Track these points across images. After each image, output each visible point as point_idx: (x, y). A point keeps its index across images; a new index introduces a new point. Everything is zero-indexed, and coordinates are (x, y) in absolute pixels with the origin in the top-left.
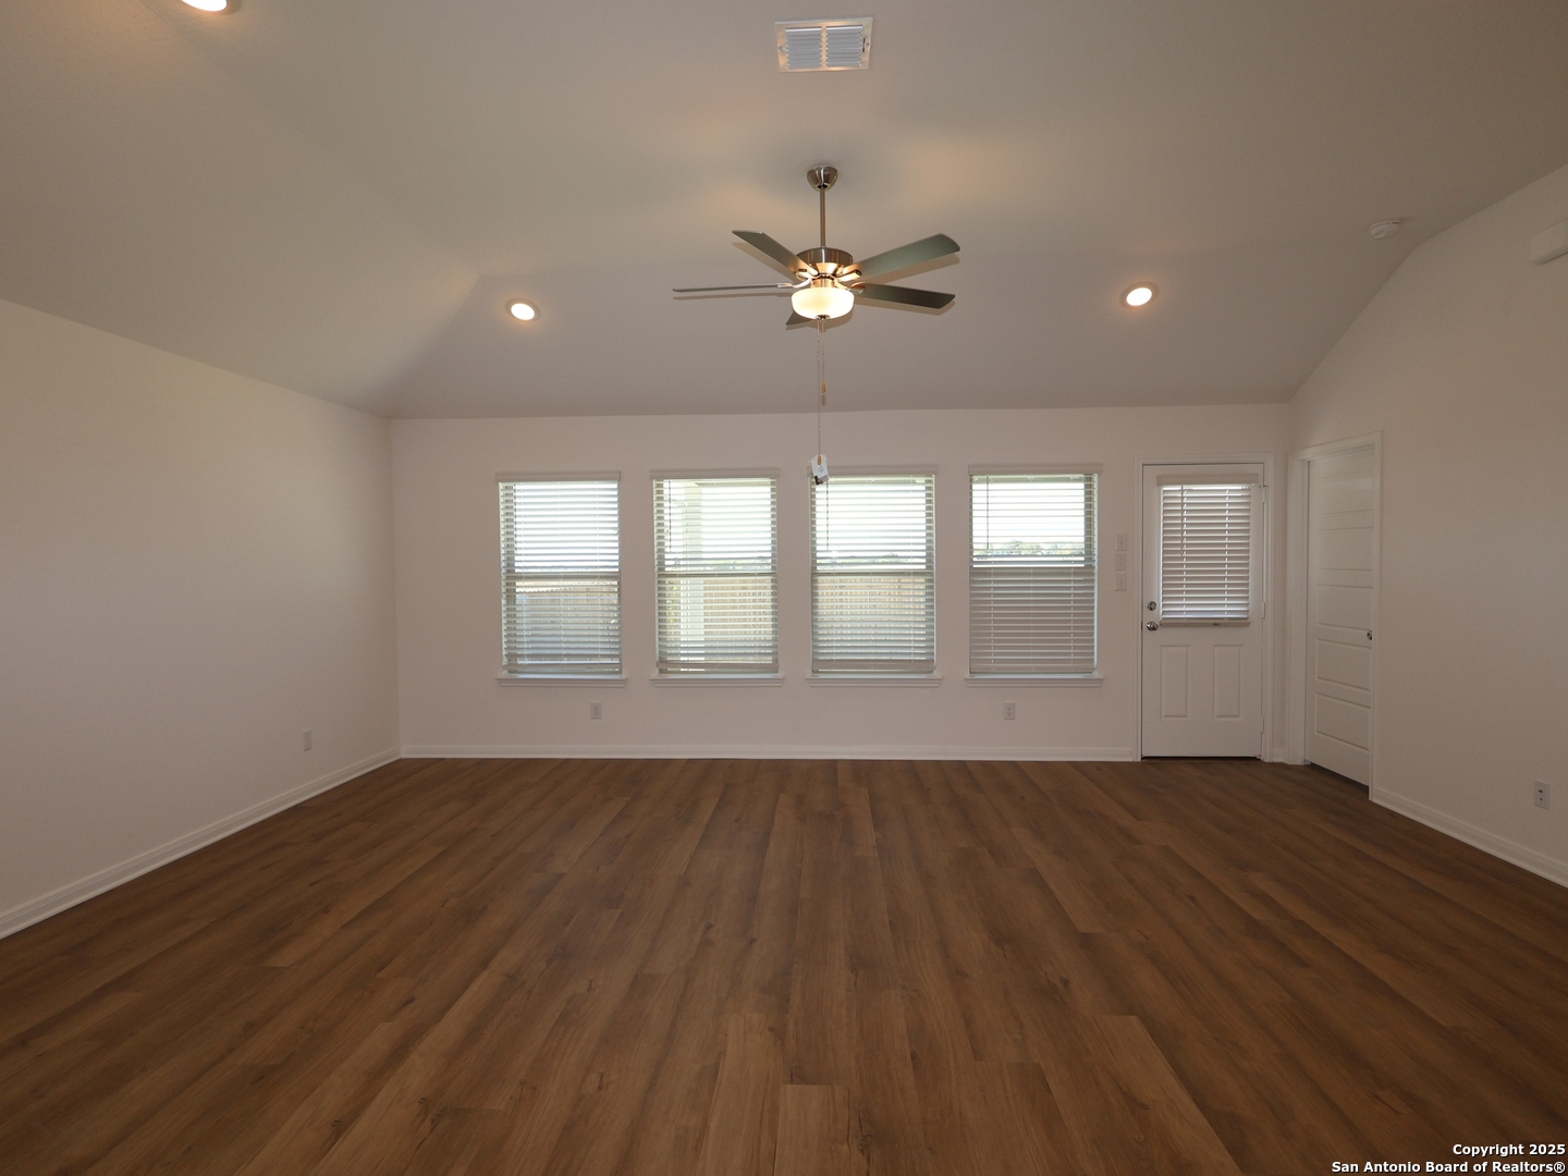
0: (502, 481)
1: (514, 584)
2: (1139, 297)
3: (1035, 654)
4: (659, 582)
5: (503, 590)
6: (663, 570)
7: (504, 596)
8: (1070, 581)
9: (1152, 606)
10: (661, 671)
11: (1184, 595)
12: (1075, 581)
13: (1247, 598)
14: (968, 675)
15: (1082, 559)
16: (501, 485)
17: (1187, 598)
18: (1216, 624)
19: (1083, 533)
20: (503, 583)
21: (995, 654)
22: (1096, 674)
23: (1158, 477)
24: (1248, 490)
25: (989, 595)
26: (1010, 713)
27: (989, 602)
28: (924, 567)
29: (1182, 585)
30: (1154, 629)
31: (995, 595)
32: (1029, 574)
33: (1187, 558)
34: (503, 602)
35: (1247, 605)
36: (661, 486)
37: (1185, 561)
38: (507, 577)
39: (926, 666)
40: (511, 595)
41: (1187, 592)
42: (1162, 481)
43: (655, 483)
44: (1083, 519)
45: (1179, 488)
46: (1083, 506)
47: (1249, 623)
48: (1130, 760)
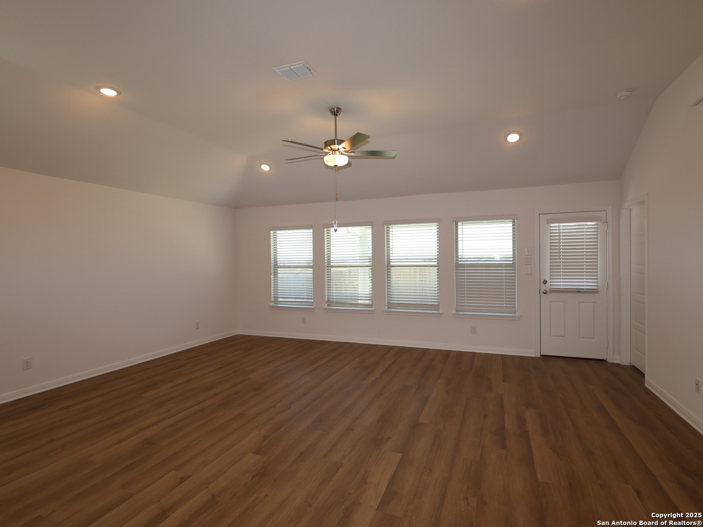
0: (272, 230)
1: (277, 270)
2: (513, 138)
3: (486, 303)
4: (328, 269)
5: (272, 272)
6: (330, 264)
7: (273, 274)
8: (503, 270)
9: (545, 282)
10: (328, 305)
11: (562, 277)
12: (505, 270)
13: (597, 279)
14: (454, 312)
15: (512, 259)
16: (272, 232)
17: (563, 279)
18: (579, 291)
19: (512, 247)
20: (272, 269)
21: (467, 303)
22: (517, 314)
23: (547, 220)
24: (597, 225)
25: (464, 276)
26: (474, 330)
27: (464, 279)
28: (436, 263)
29: (560, 272)
30: (545, 293)
31: (467, 276)
32: (483, 267)
33: (563, 259)
34: (272, 276)
35: (597, 282)
36: (329, 230)
37: (562, 260)
38: (274, 267)
39: (436, 307)
40: (276, 274)
41: (563, 275)
42: (549, 222)
43: (325, 229)
44: (512, 241)
45: (558, 225)
46: (511, 234)
47: (598, 292)
48: (534, 356)
